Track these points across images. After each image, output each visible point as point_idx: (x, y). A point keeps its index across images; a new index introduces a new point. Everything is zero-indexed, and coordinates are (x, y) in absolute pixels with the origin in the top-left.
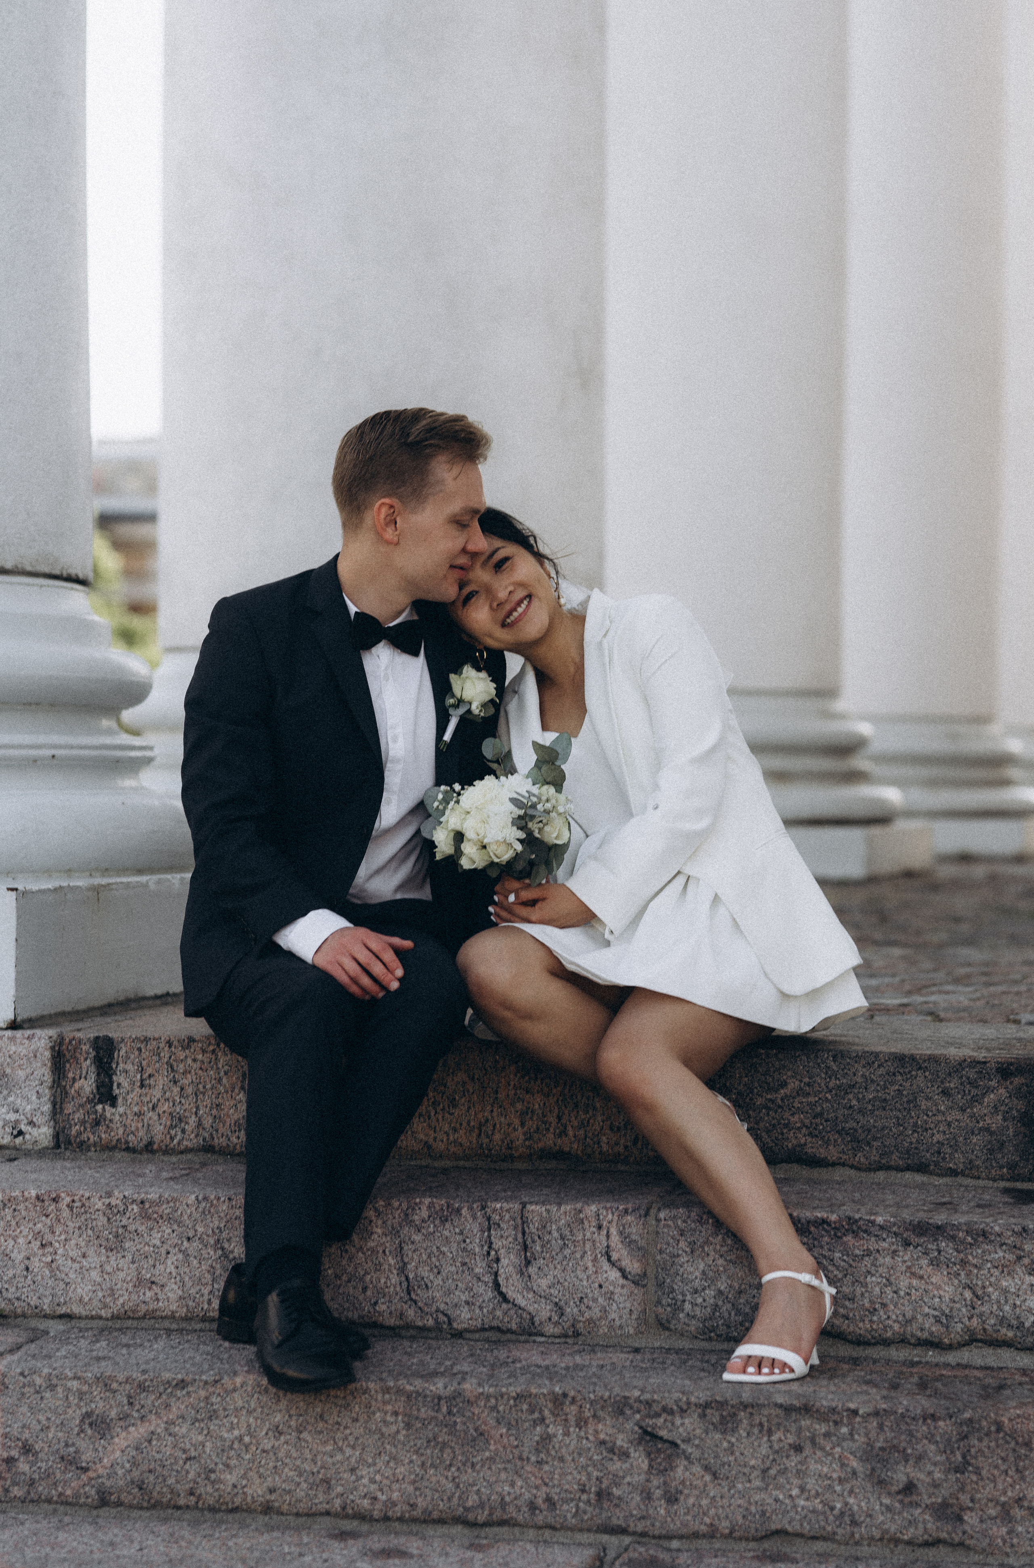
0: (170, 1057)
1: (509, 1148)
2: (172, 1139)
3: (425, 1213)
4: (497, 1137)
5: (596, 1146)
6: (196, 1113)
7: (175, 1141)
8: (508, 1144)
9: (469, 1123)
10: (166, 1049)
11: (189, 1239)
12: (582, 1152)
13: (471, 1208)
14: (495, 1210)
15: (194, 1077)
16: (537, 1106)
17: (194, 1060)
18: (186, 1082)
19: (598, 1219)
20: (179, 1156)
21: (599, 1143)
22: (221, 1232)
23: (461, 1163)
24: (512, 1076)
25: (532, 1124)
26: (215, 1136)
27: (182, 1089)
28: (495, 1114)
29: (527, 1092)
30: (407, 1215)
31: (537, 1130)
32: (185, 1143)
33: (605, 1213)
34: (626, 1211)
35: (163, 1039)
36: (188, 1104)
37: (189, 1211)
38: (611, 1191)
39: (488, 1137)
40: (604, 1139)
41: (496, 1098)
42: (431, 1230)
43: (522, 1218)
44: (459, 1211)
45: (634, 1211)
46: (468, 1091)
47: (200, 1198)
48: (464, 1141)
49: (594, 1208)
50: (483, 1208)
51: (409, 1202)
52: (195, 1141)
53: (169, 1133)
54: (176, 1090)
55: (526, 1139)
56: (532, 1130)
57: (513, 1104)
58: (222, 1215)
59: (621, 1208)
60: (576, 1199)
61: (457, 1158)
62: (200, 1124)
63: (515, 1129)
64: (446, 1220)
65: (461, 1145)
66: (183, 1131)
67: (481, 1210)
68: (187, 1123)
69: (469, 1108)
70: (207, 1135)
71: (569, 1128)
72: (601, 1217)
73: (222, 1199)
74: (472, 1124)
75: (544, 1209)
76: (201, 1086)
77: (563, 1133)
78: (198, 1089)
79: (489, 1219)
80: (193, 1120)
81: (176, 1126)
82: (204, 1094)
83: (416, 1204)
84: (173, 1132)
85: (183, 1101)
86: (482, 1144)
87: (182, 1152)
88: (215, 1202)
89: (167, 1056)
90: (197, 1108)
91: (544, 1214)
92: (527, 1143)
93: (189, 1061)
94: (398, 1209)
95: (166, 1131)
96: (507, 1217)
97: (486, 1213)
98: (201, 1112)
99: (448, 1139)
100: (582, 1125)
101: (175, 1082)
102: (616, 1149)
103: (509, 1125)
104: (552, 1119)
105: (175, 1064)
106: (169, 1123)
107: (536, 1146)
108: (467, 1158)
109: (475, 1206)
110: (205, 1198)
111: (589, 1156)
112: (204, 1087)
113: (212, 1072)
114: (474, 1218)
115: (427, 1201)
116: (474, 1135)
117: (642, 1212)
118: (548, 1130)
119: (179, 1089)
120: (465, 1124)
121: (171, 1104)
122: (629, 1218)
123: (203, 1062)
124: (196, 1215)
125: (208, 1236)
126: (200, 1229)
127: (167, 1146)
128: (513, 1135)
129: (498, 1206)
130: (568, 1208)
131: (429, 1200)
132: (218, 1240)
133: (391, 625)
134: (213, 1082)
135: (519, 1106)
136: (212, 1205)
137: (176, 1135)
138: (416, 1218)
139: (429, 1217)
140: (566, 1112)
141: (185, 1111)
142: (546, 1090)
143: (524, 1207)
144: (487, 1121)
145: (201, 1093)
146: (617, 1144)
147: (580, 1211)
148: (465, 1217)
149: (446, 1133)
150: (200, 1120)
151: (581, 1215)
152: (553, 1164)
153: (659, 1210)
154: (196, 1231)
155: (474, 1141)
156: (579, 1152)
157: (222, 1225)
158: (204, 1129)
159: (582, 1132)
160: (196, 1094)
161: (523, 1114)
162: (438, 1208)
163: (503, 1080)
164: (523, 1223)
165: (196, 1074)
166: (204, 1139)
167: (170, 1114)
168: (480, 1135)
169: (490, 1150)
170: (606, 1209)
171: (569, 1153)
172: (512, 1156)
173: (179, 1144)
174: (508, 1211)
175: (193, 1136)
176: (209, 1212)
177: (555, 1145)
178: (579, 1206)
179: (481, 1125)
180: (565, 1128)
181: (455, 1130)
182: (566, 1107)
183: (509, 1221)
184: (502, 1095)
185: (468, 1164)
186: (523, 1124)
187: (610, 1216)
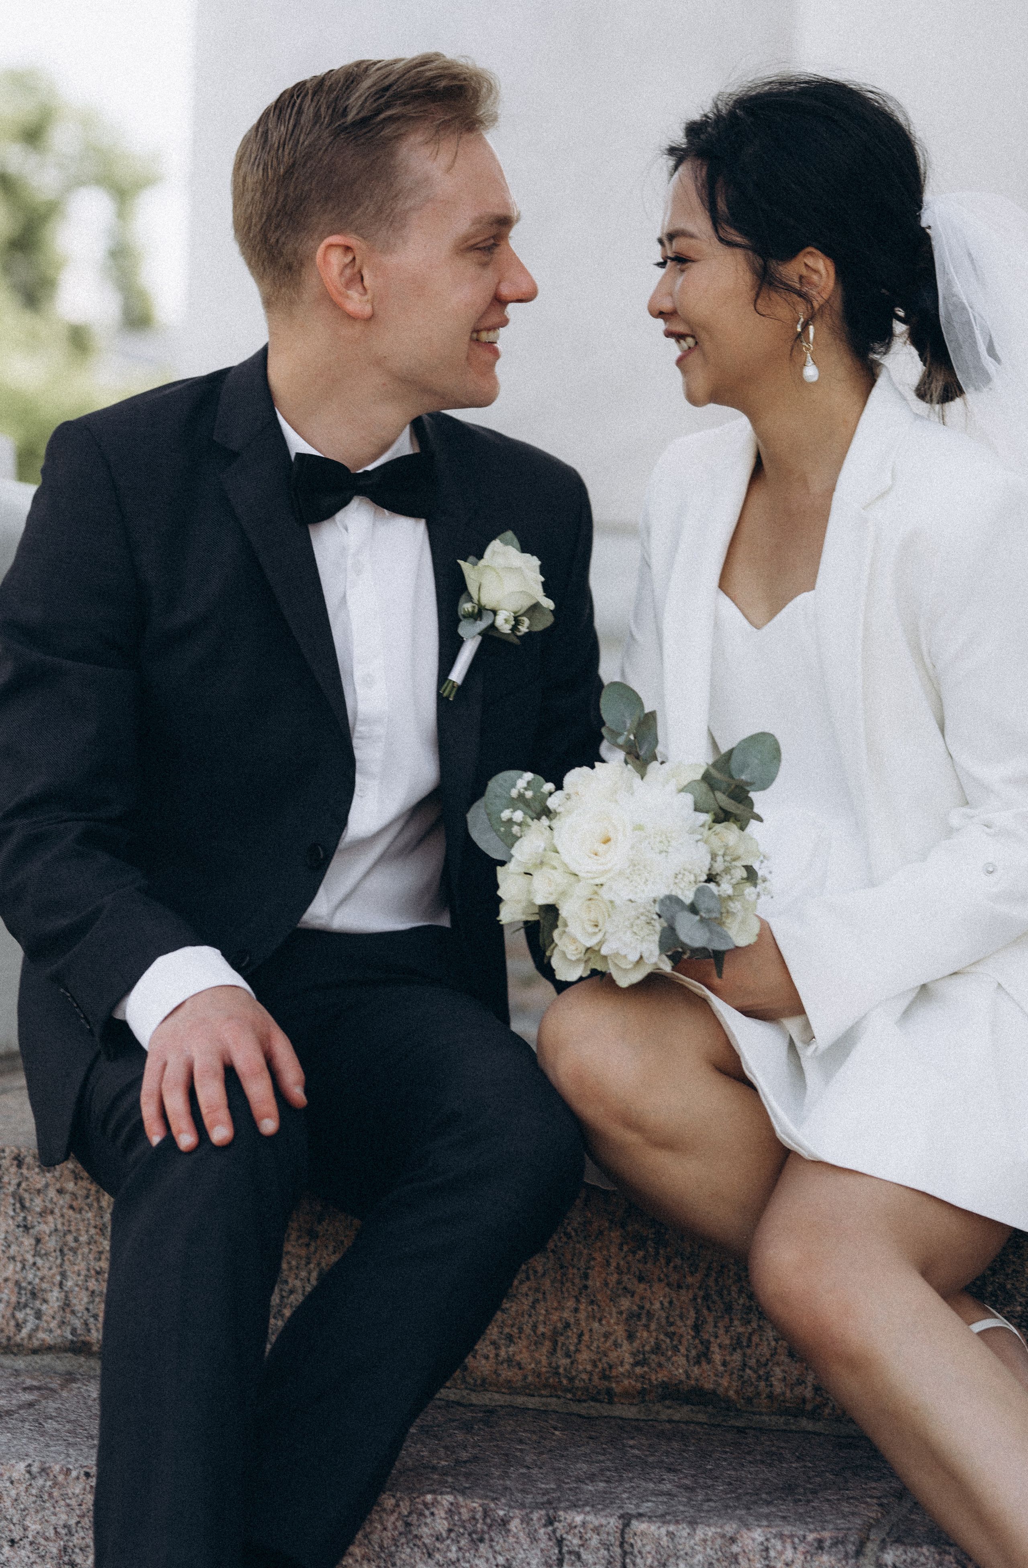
0: (19, 1185)
1: (604, 1377)
2: (19, 1327)
3: (441, 1525)
4: (584, 1355)
5: (763, 1384)
6: (61, 1285)
7: (25, 1332)
8: (604, 1370)
9: (535, 1327)
10: (13, 1170)
11: (12, 1542)
12: (737, 1392)
13: (526, 1520)
14: (572, 1527)
15: (60, 1221)
16: (657, 1305)
17: (60, 1191)
18: (46, 1229)
19: (767, 1558)
20: (29, 1358)
21: (767, 1380)
22: (70, 1533)
23: (520, 1400)
24: (614, 1249)
25: (646, 1337)
26: (92, 1326)
27: (38, 1241)
28: (582, 1315)
29: (641, 1279)
30: (408, 1525)
31: (657, 1349)
32: (41, 1335)
33: (779, 1547)
34: (820, 1545)
35: (7, 1150)
36: (48, 1267)
37: (13, 1493)
38: (789, 1489)
39: (568, 1355)
40: (778, 1371)
41: (586, 1287)
42: (452, 1555)
43: (621, 1545)
44: (504, 1522)
45: (836, 1543)
46: (536, 1272)
47: (35, 1469)
48: (524, 1357)
49: (758, 1535)
50: (550, 1521)
51: (412, 1500)
52: (59, 1331)
53: (13, 1316)
54: (28, 1242)
55: (636, 1364)
56: (647, 1348)
57: (613, 1299)
58: (73, 1502)
59: (811, 1537)
60: (725, 1511)
61: (511, 1388)
62: (66, 1305)
63: (616, 1345)
64: (481, 1540)
65: (519, 1366)
66: (38, 1315)
67: (545, 1526)
68: (45, 1301)
69: (536, 1301)
70: (78, 1323)
71: (715, 1348)
72: (772, 1554)
73: (74, 1474)
74: (541, 1329)
75: (663, 1531)
76: (70, 1238)
77: (704, 1356)
78: (65, 1244)
79: (560, 1542)
80: (55, 1296)
81: (26, 1306)
82: (74, 1251)
83: (426, 1505)
84: (20, 1315)
85: (40, 1262)
86: (558, 1367)
87: (35, 1352)
88: (61, 1478)
89: (14, 1182)
90: (63, 1275)
91: (665, 1541)
92: (638, 1370)
93: (52, 1193)
94: (393, 1512)
95: (8, 1313)
96: (595, 1541)
97: (554, 1531)
98: (70, 1283)
99: (497, 1355)
100: (737, 1344)
101: (27, 1228)
102: (798, 1390)
103: (606, 1336)
104: (685, 1329)
105: (26, 1196)
106: (14, 1299)
107: (653, 1377)
108: (527, 1390)
109: (535, 1516)
110: (44, 1470)
111: (749, 1401)
112: (76, 1240)
113: (90, 1215)
114: (534, 1539)
115: (447, 1499)
116: (544, 1350)
117: (851, 1548)
118: (676, 1349)
119: (33, 1242)
120: (528, 1330)
121: (19, 1265)
122: (825, 1558)
123: (74, 1195)
124: (26, 1500)
125: (47, 1539)
126: (34, 1527)
127: (9, 1339)
128: (613, 1355)
129: (579, 1519)
130: (710, 1531)
131: (450, 1498)
132: (65, 1548)
133: (370, 468)
134: (92, 1231)
135: (625, 1303)
136: (55, 1484)
137: (25, 1321)
138: (425, 1530)
139: (450, 1531)
140: (710, 1320)
141: (42, 1279)
142: (674, 1277)
143: (627, 1525)
144: (567, 1326)
145: (71, 1249)
146: (801, 1382)
147: (733, 1540)
148: (515, 1536)
149: (493, 1343)
150: (67, 1297)
151: (735, 1549)
152: (682, 1413)
153: (883, 1547)
154: (25, 1529)
155: (544, 1361)
156: (731, 1393)
157: (72, 1522)
158: (73, 1312)
159: (737, 1357)
160: (61, 1251)
161: (634, 1316)
162: (465, 1515)
163: (596, 1255)
164: (625, 1554)
165: (62, 1216)
166: (74, 1331)
167: (17, 1283)
168: (555, 1349)
169: (571, 1379)
170: (781, 1536)
171: (714, 1392)
172: (609, 1392)
173: (30, 1337)
174: (597, 1530)
175: (53, 1324)
176: (50, 1495)
177: (688, 1377)
178: (730, 1529)
179: (555, 1333)
180: (708, 1348)
181: (510, 1338)
182: (709, 1309)
183: (598, 1549)
184: (595, 1282)
185: (532, 1402)
186: (631, 1337)
187: (789, 1554)
